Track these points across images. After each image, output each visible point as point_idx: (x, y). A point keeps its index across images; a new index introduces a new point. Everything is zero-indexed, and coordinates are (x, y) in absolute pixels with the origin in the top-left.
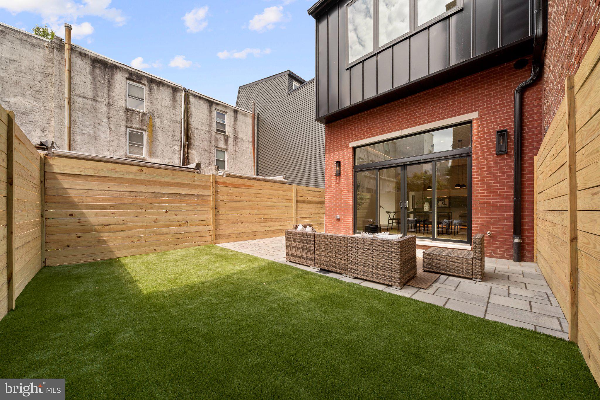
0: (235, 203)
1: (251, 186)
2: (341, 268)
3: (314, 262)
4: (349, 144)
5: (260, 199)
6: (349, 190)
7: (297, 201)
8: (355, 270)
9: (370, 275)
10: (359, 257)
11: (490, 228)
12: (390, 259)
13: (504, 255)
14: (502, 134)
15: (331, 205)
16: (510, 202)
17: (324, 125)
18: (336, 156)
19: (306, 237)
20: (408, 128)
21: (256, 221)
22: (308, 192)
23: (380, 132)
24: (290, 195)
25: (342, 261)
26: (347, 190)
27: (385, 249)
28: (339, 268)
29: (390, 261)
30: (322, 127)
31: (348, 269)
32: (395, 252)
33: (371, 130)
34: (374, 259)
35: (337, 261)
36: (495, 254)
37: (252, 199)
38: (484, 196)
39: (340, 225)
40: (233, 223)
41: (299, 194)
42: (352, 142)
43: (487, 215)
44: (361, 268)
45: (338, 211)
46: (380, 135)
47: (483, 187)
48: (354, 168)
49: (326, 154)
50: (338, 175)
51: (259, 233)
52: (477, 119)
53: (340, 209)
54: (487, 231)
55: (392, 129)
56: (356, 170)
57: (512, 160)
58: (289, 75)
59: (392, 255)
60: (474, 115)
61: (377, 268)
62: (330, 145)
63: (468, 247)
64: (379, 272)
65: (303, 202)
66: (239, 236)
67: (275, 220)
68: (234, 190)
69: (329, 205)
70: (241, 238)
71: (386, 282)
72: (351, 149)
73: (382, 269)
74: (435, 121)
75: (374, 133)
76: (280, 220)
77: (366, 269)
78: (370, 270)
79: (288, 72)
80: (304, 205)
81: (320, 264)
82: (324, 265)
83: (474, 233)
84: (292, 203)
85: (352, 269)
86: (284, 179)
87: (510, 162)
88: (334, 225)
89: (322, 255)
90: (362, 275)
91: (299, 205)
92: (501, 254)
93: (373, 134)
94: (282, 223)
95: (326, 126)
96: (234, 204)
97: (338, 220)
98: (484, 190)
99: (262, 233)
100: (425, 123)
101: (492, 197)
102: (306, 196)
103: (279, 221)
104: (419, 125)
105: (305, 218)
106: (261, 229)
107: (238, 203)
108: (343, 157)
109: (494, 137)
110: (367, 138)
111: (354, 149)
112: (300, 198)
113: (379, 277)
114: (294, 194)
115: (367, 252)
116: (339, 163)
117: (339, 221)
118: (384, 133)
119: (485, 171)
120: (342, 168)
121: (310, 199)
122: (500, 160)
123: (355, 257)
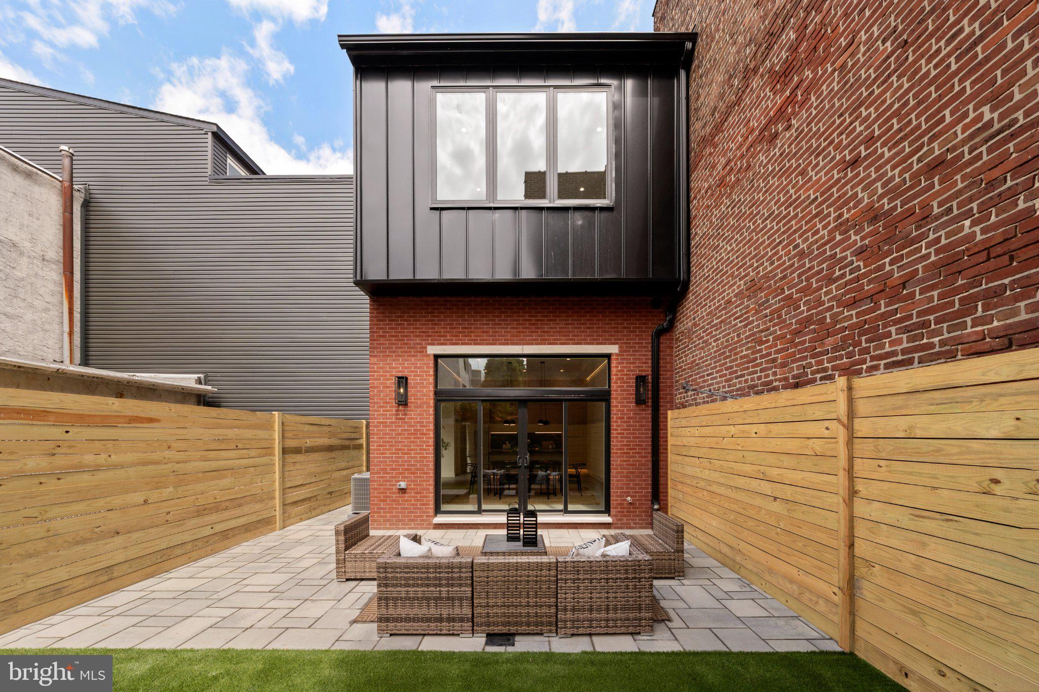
0: (86, 477)
1: (151, 420)
2: (542, 624)
3: (470, 624)
4: (426, 348)
5: (181, 456)
6: (427, 434)
7: (285, 451)
8: (573, 621)
9: (603, 623)
10: (581, 596)
11: (629, 492)
12: (638, 590)
13: (642, 524)
14: (640, 380)
15: (385, 462)
16: (648, 461)
17: (367, 297)
18: (400, 366)
19: (448, 573)
20: (532, 344)
21: (169, 517)
22: (307, 428)
23: (487, 340)
24: (266, 436)
25: (544, 610)
26: (423, 434)
27: (630, 576)
28: (537, 625)
29: (638, 594)
30: (364, 300)
31: (557, 622)
32: (645, 578)
33: (471, 332)
34: (610, 595)
35: (532, 611)
36: (634, 523)
37: (156, 456)
38: (624, 453)
39: (407, 501)
40: (77, 543)
41: (287, 435)
42: (433, 344)
43: (626, 477)
44: (587, 615)
45: (402, 473)
46: (487, 344)
47: (623, 442)
48: (437, 393)
49: (371, 356)
50: (403, 402)
51: (178, 551)
52: (617, 355)
53: (407, 469)
54: (627, 496)
55: (507, 340)
56: (438, 398)
57: (650, 412)
58: (215, 134)
59: (641, 583)
60: (613, 349)
61: (615, 609)
62: (382, 341)
63: (649, 532)
64: (619, 615)
65: (297, 451)
66: (105, 578)
67: (227, 504)
68: (79, 433)
69: (381, 462)
70: (111, 584)
71: (631, 630)
72: (432, 358)
73: (624, 609)
74: (569, 344)
75: (477, 340)
76: (243, 501)
77: (595, 615)
78: (603, 615)
79: (215, 129)
80: (299, 458)
81: (488, 625)
82: (496, 624)
83: (613, 500)
84: (273, 455)
85: (565, 621)
86: (200, 383)
87: (648, 413)
88: (394, 501)
89: (493, 606)
90: (588, 627)
91: (291, 458)
92: (640, 524)
93: (474, 340)
94: (246, 509)
95: (373, 300)
96: (85, 480)
97: (403, 490)
98: (624, 445)
99: (189, 547)
100: (556, 344)
101: (631, 454)
102: (304, 438)
103: (240, 505)
104: (549, 344)
105: (302, 485)
106: (187, 537)
107: (101, 476)
108: (413, 369)
109: (633, 382)
110: (463, 344)
111: (437, 357)
112: (291, 443)
113: (619, 623)
114: (277, 436)
115: (598, 585)
116: (402, 381)
117: (405, 493)
118: (495, 344)
119: (624, 422)
120: (411, 391)
121: (309, 442)
122: (639, 410)
123: (574, 598)
